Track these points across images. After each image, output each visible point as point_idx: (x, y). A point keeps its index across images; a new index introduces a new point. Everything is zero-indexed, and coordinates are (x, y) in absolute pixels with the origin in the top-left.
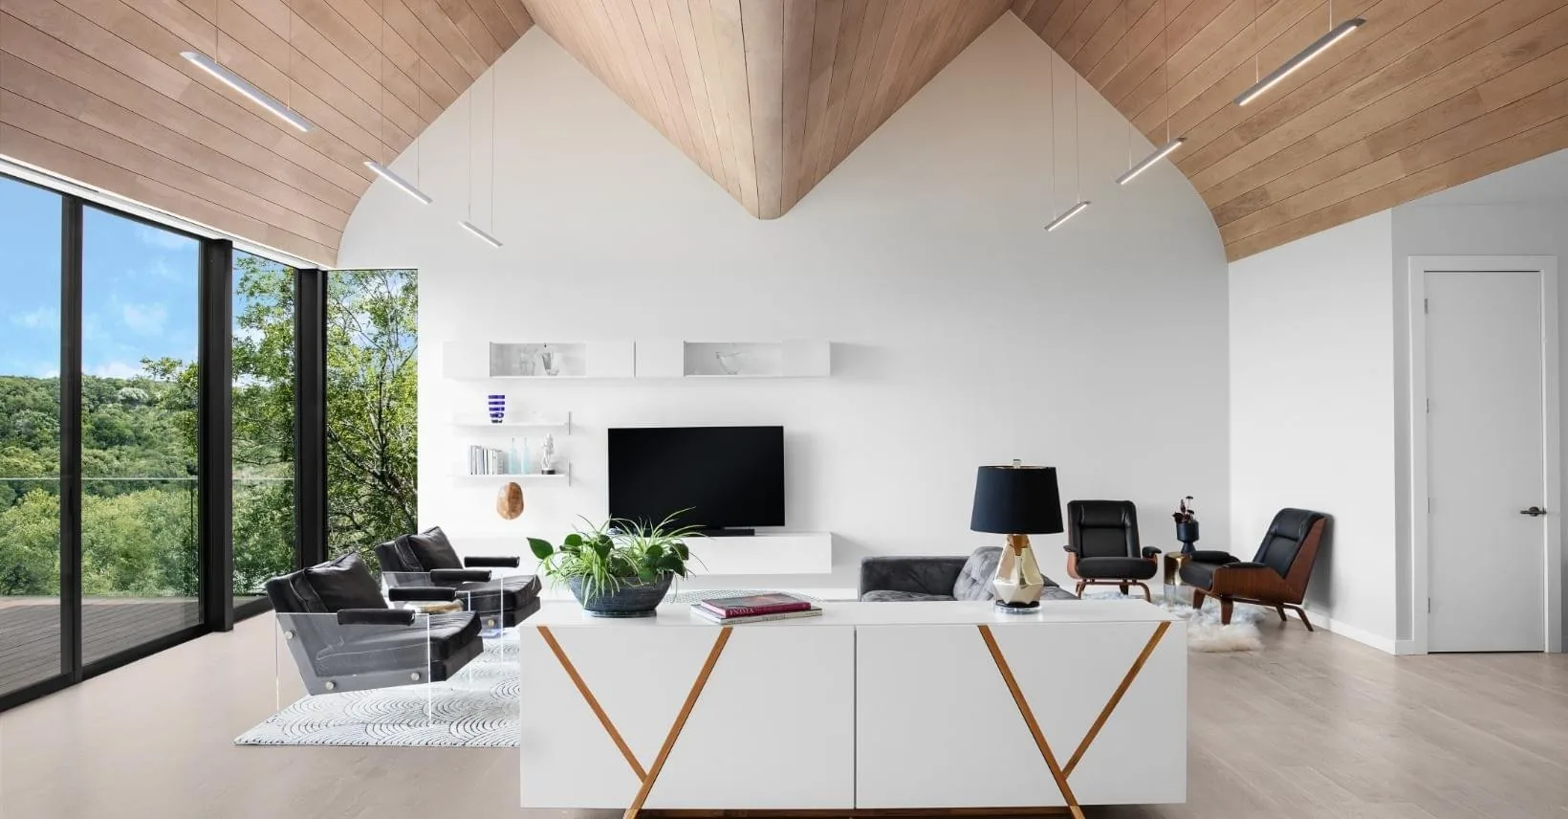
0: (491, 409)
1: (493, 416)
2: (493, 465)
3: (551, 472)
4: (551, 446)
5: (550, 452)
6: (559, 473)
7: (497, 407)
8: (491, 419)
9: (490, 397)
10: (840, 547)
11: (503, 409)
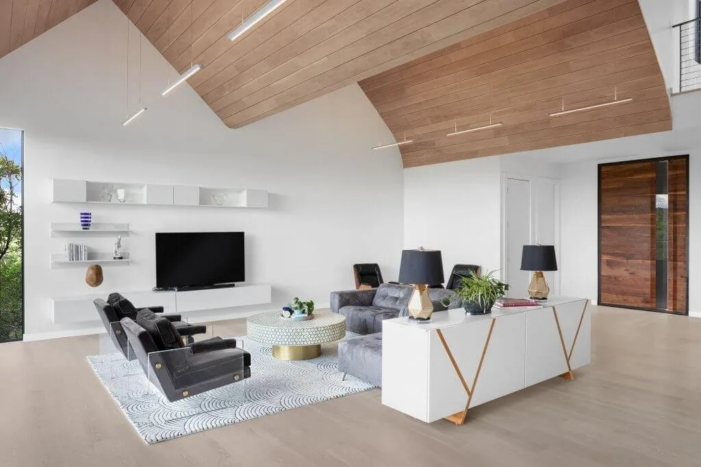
0: (82, 221)
1: (83, 225)
2: (84, 256)
3: (121, 258)
4: (119, 243)
5: (119, 246)
6: (125, 258)
7: (86, 221)
8: (82, 227)
9: (81, 214)
10: (276, 293)
11: (90, 221)
